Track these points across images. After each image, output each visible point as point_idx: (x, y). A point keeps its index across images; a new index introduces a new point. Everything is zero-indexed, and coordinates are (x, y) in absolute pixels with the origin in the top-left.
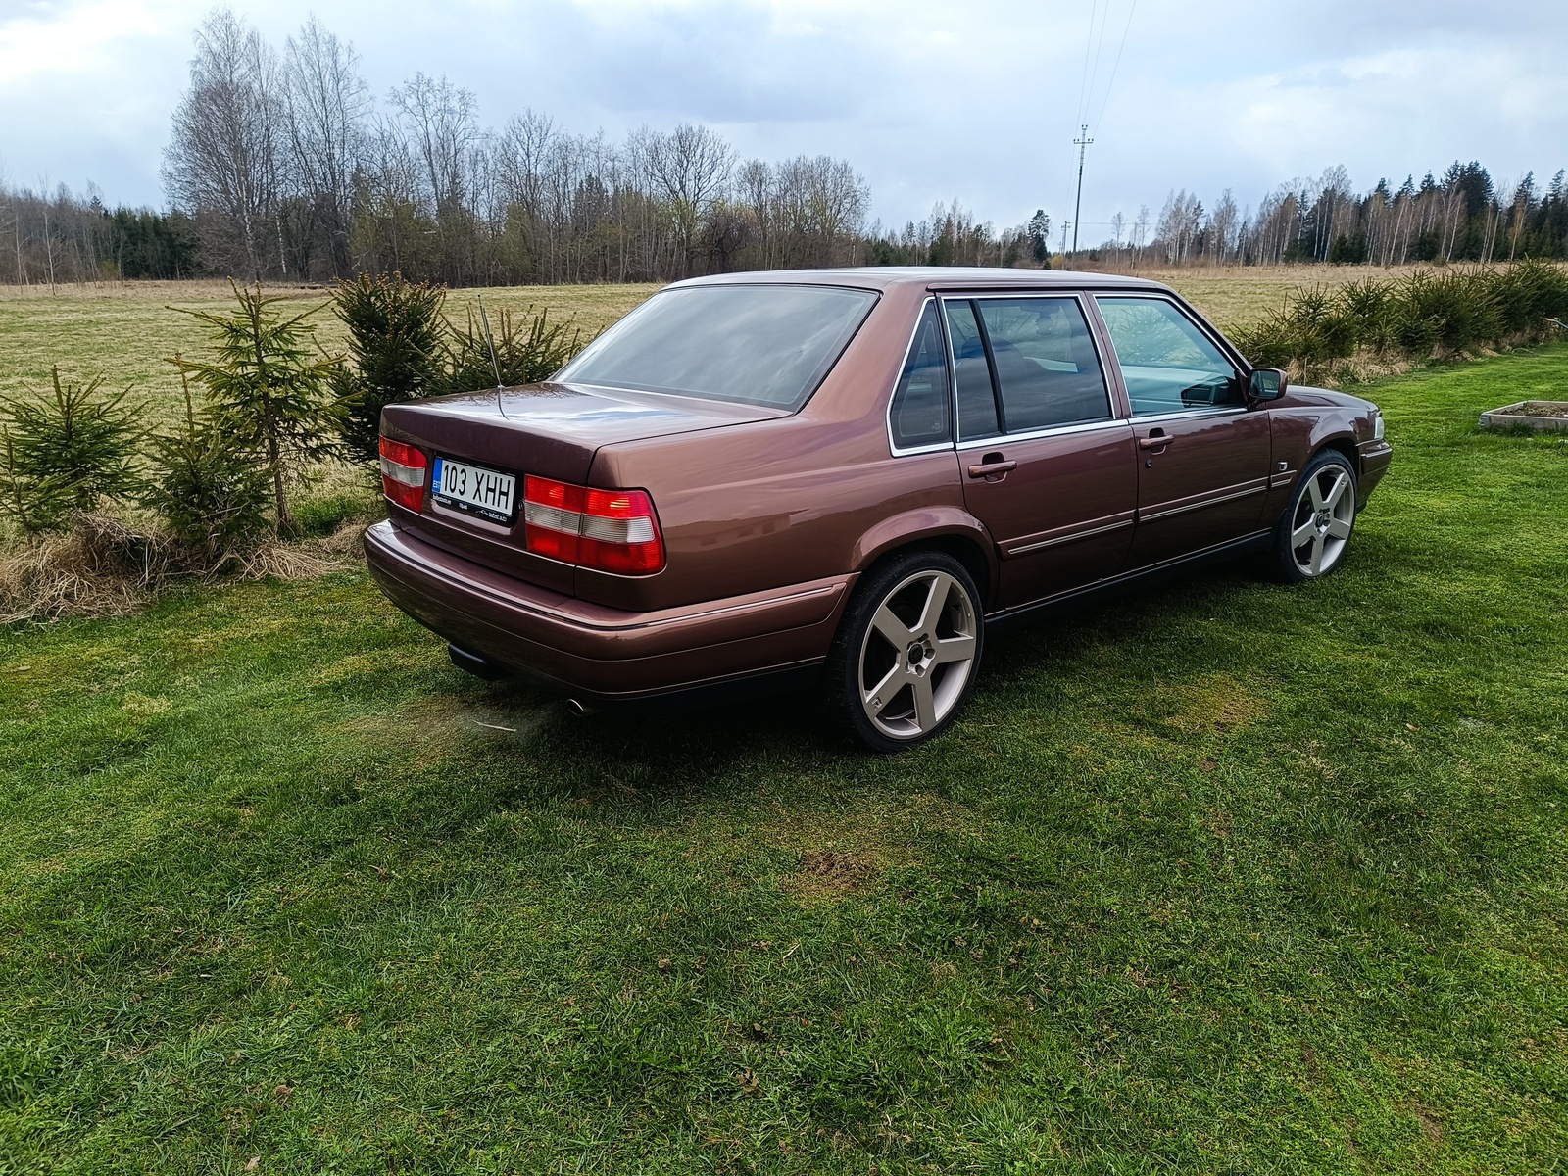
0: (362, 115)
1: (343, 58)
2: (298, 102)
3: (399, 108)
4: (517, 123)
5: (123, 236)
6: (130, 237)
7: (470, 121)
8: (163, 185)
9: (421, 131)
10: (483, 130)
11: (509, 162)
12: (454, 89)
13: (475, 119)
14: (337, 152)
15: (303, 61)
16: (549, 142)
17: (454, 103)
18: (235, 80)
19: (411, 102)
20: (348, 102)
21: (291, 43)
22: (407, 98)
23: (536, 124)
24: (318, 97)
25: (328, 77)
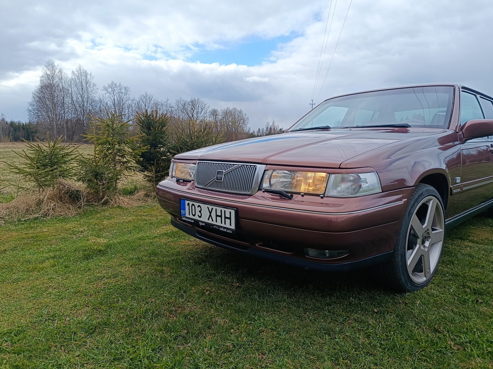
0: (94, 93)
1: (89, 77)
2: (74, 89)
3: (105, 92)
4: (142, 96)
5: (12, 129)
6: (14, 130)
7: (128, 96)
8: (27, 113)
9: (112, 98)
10: (132, 98)
11: (139, 108)
12: (123, 86)
13: (129, 95)
14: (85, 104)
15: (76, 78)
16: (152, 102)
17: (123, 91)
18: (54, 83)
19: (110, 90)
20: (90, 90)
21: (73, 72)
22: (108, 89)
23: (148, 97)
24: (80, 87)
25: (84, 83)
